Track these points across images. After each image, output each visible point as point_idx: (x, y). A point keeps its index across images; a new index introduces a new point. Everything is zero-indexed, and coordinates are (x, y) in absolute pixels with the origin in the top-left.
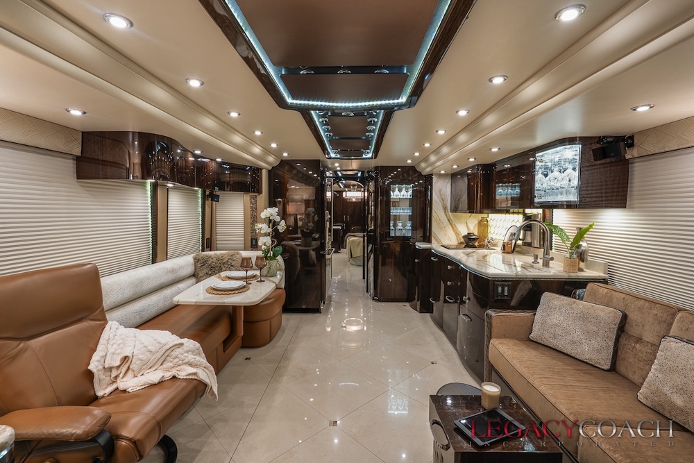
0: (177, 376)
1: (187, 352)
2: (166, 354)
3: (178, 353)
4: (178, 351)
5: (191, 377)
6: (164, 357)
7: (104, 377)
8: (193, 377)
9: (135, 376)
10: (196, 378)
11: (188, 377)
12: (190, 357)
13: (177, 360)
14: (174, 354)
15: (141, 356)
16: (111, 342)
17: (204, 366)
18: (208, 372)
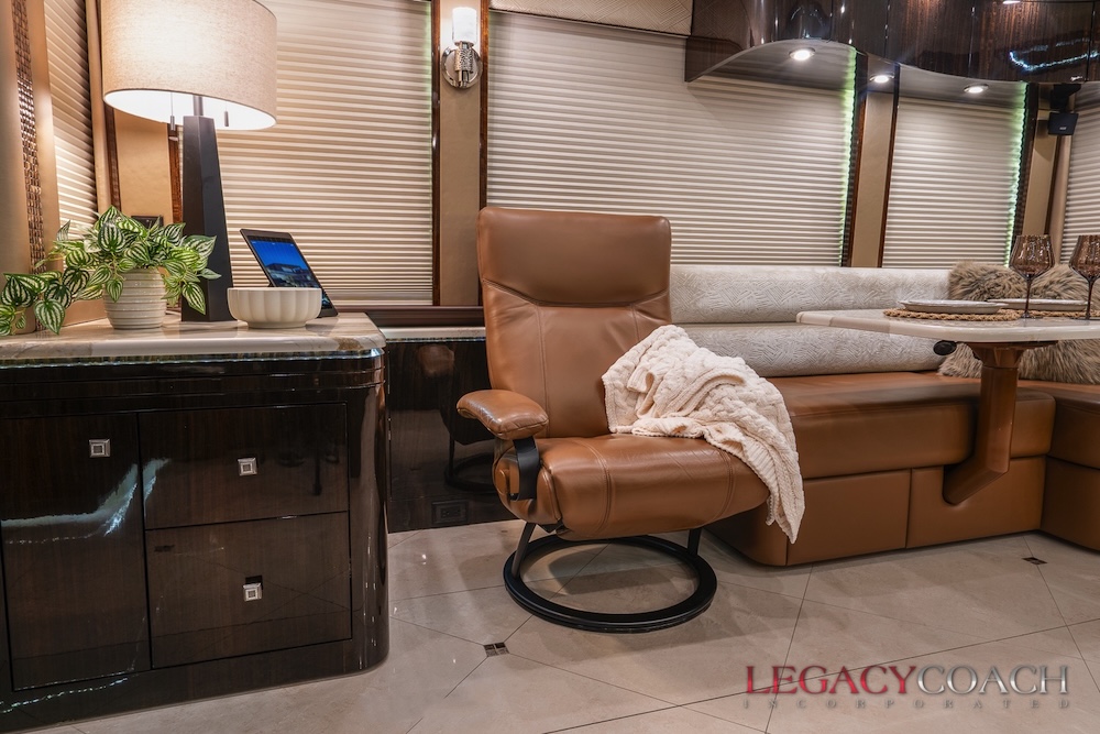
0: (706, 436)
1: (748, 400)
2: (706, 389)
3: (724, 393)
4: (727, 391)
5: (730, 449)
6: (701, 394)
7: (624, 404)
8: (735, 452)
9: (658, 416)
10: (740, 455)
11: (724, 447)
12: (748, 411)
13: (719, 407)
14: (718, 393)
15: (670, 382)
16: (650, 352)
17: (770, 441)
18: (777, 461)
